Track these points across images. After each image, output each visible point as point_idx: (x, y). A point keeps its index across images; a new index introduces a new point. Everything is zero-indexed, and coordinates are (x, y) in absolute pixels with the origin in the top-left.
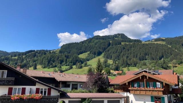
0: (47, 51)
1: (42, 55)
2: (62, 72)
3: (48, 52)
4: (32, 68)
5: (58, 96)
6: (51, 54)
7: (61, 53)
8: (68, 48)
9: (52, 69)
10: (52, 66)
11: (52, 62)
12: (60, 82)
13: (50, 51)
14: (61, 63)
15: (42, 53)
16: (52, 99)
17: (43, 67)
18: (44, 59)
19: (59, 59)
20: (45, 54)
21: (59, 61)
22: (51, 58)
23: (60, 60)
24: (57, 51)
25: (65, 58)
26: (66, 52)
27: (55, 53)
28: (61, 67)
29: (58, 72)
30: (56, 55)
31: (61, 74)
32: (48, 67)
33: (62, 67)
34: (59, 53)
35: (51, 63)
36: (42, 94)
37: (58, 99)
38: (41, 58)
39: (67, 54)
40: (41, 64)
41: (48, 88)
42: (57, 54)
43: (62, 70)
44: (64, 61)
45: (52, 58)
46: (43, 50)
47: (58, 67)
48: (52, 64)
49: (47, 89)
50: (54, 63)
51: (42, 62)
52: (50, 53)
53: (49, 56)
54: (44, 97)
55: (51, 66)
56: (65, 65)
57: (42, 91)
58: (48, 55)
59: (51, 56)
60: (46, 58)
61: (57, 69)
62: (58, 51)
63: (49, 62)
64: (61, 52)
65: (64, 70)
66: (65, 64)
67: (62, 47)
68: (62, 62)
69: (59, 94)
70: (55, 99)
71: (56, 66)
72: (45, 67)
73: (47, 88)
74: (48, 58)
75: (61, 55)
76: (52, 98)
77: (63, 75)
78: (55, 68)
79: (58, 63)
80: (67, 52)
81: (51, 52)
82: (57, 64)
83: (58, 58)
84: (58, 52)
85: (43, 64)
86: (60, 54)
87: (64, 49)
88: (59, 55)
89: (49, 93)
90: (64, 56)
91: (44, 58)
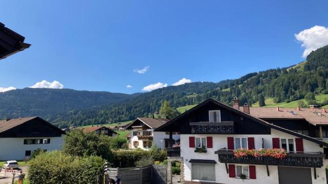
0: (279, 70)
1: (272, 79)
2: (318, 106)
3: (282, 72)
4: (257, 104)
5: (321, 153)
6: (288, 75)
7: (310, 70)
8: (324, 56)
9: (295, 104)
10: (294, 97)
11: (293, 90)
12: (318, 126)
13: (285, 69)
14: (312, 90)
15: (271, 76)
16: (308, 160)
17: (277, 100)
18: (277, 85)
19: (308, 81)
20: (277, 76)
21: (307, 85)
22: (290, 83)
23: (310, 84)
24: (300, 67)
25: (320, 79)
26: (321, 65)
27: (296, 71)
28: (313, 98)
29: (309, 107)
30: (299, 75)
31: (318, 110)
32: (286, 100)
33: (317, 97)
34: (305, 70)
35: (291, 91)
36: (286, 149)
37: (321, 159)
38: (271, 85)
39: (322, 71)
40: (272, 96)
41: (296, 139)
42: (300, 72)
43: (318, 102)
44: (319, 85)
45: (292, 83)
46: (272, 70)
47: (307, 99)
48: (293, 94)
49: (294, 140)
50: (297, 91)
51: (274, 91)
52: (287, 72)
53: (284, 79)
54: (291, 155)
55: (292, 97)
56: (323, 92)
57: (284, 143)
58: (283, 77)
59: (289, 79)
60: (279, 83)
61: (305, 102)
62: (302, 67)
63: (286, 90)
64: (308, 67)
65: (322, 102)
66: (322, 90)
67: (309, 57)
68: (313, 87)
69: (322, 150)
70: (316, 159)
71: (302, 97)
72: (279, 102)
73: (294, 138)
74: (283, 82)
75: (311, 74)
76: (307, 158)
77: (324, 113)
78: (301, 100)
79: (307, 90)
80: (324, 65)
81: (288, 70)
82: (304, 93)
83: (305, 81)
84: (302, 69)
85: (276, 96)
86: (308, 72)
87: (314, 60)
88: (306, 74)
89: (300, 147)
90: (316, 75)
91: (276, 83)
